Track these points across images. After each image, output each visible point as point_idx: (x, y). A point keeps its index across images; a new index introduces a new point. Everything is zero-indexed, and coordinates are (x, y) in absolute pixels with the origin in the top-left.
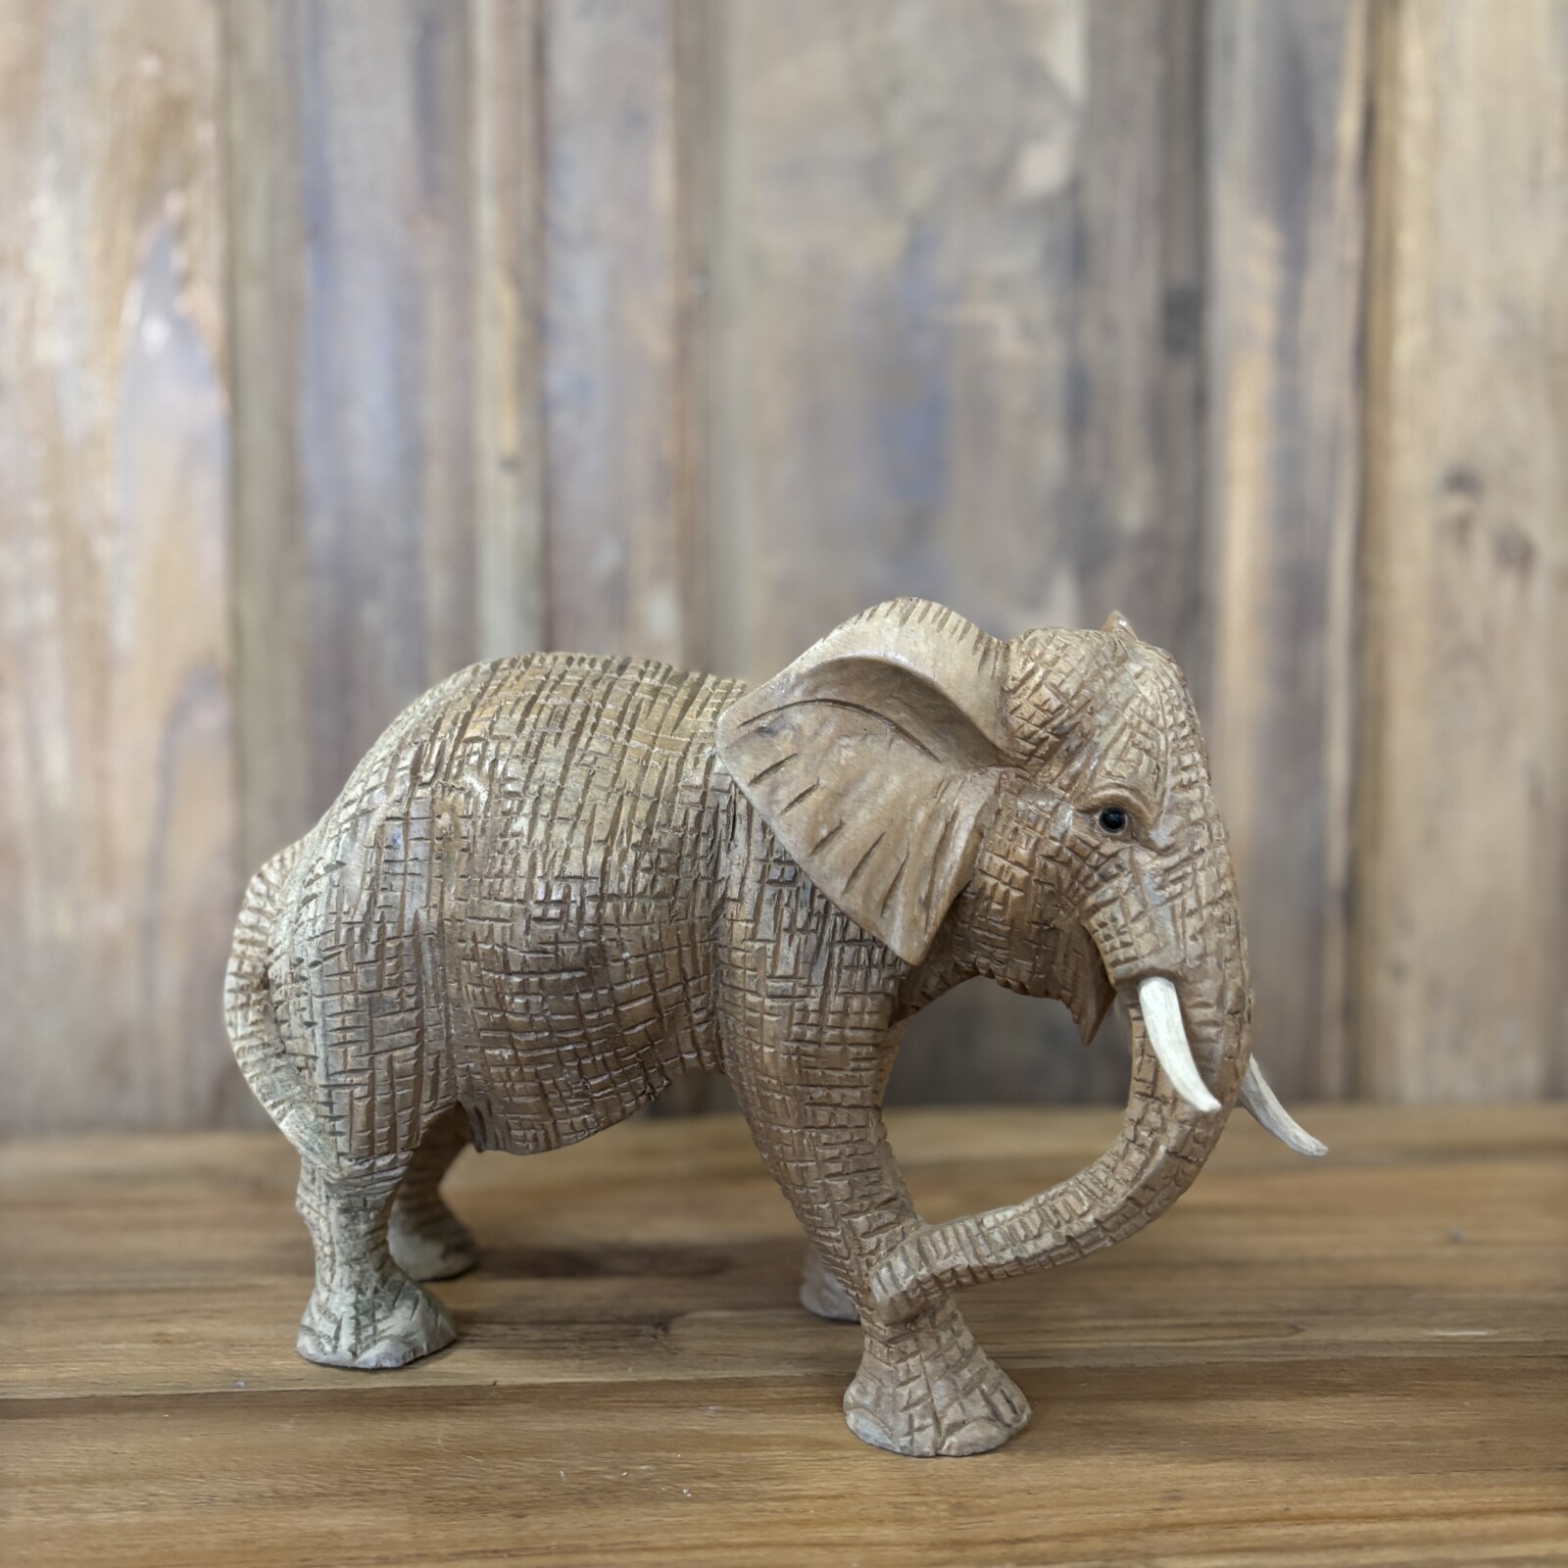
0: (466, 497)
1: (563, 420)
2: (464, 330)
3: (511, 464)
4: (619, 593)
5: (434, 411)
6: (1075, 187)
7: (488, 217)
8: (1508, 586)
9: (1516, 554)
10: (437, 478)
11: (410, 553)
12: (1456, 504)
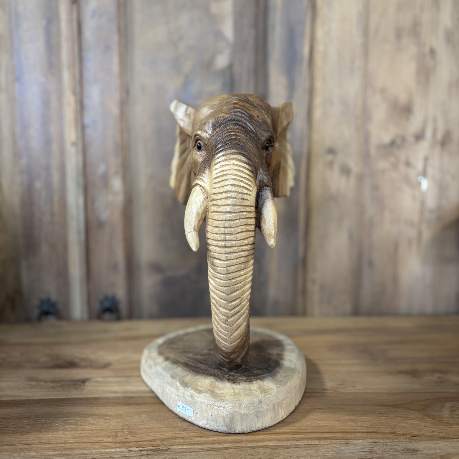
0: (62, 152)
1: (89, 131)
2: (61, 107)
3: (74, 144)
4: (105, 179)
5: (53, 129)
6: (231, 66)
7: (66, 76)
8: (344, 179)
9: (346, 171)
10: (55, 147)
11: (48, 168)
12: (329, 157)
